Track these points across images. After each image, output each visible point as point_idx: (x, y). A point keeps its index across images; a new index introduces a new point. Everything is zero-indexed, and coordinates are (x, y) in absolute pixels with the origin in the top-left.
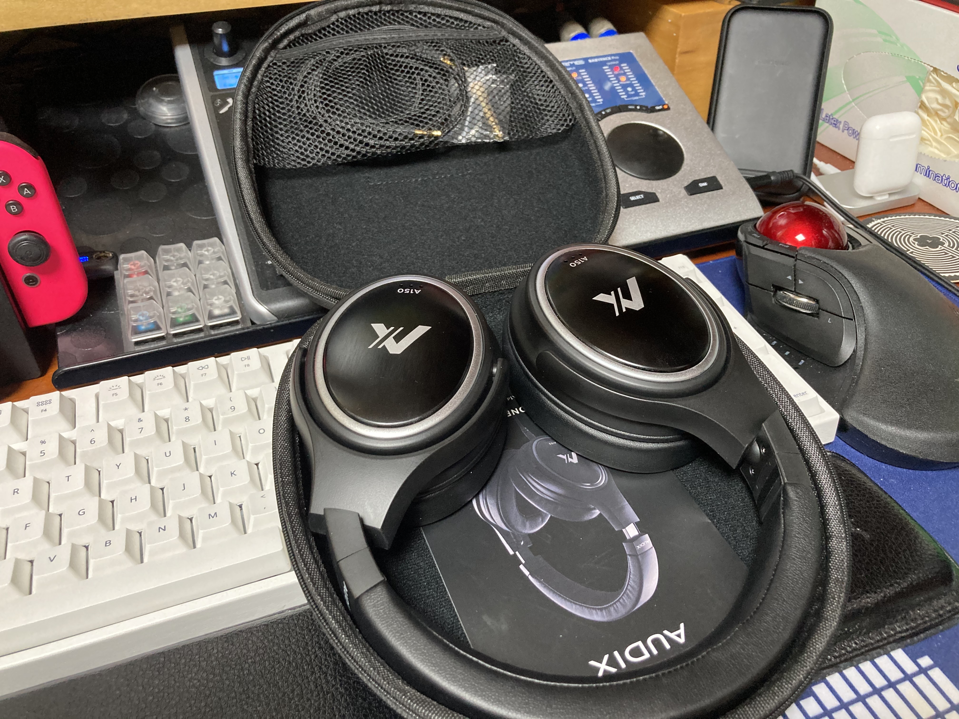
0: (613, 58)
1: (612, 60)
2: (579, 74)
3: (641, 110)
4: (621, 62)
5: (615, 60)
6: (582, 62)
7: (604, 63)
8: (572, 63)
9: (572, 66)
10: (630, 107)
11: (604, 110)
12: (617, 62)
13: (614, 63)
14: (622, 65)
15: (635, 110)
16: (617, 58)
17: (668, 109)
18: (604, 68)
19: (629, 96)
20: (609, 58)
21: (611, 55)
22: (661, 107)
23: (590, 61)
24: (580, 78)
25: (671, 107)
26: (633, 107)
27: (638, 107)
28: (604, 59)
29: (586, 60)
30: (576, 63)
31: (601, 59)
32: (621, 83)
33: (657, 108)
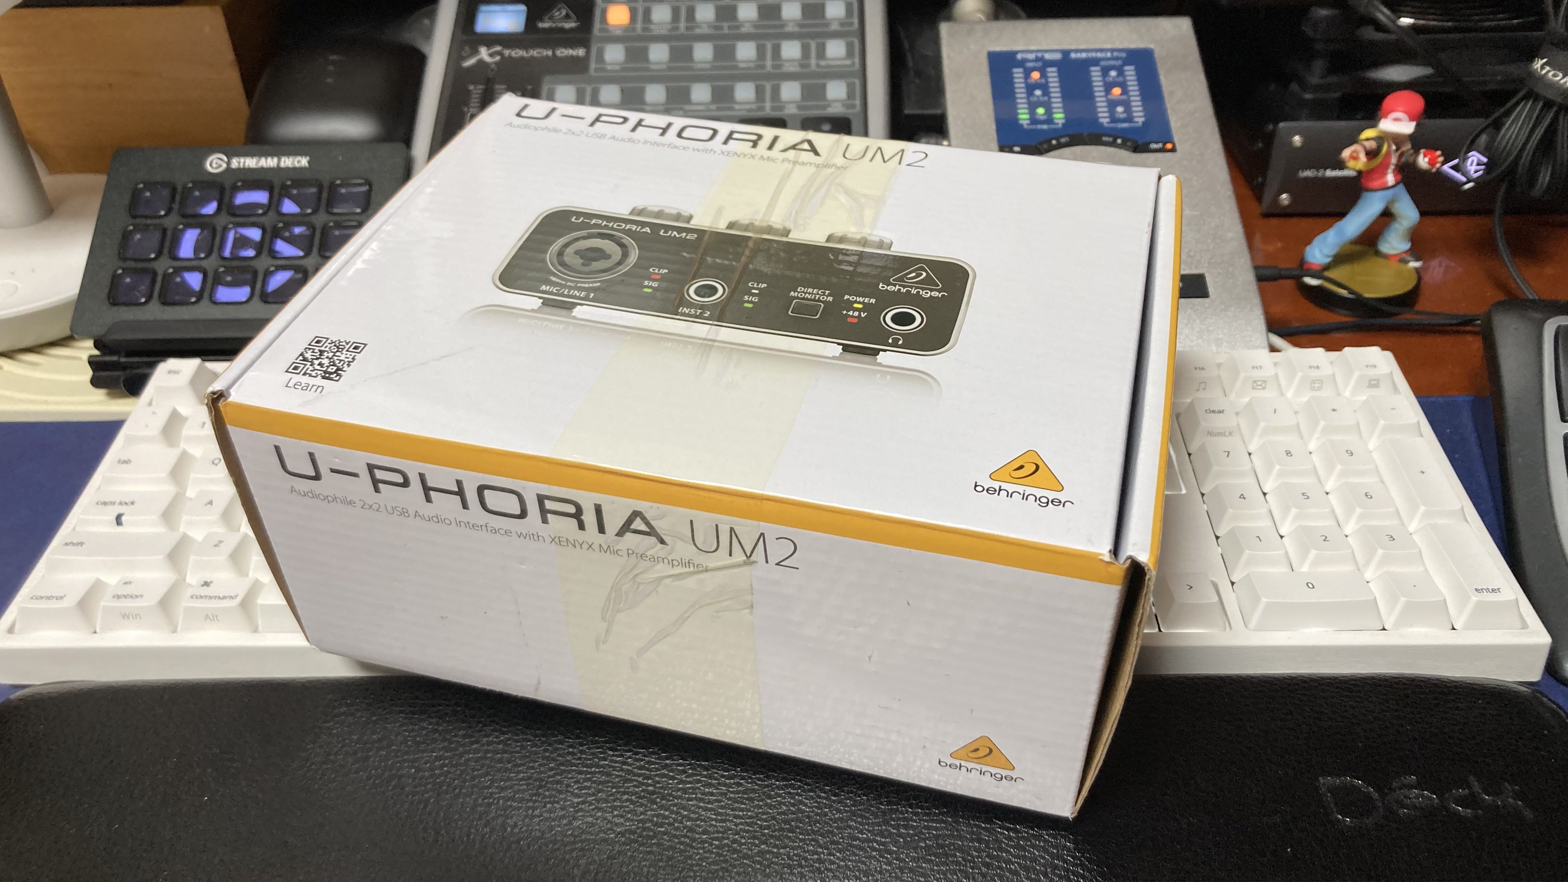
0: (1115, 54)
1: (1112, 59)
2: (1043, 75)
3: (1123, 146)
4: (1127, 62)
5: (1117, 59)
6: (1058, 56)
7: (1095, 62)
8: (1039, 55)
9: (1037, 60)
10: (1105, 139)
11: (1057, 139)
12: (1119, 63)
13: (1113, 63)
14: (1127, 68)
15: (1113, 144)
16: (1124, 55)
17: (1173, 150)
18: (1092, 69)
19: (1114, 119)
20: (1109, 55)
21: (1112, 50)
22: (1160, 145)
23: (1073, 55)
24: (1043, 81)
25: (1178, 147)
26: (1111, 139)
27: (1119, 141)
28: (1099, 55)
29: (1066, 53)
30: (1047, 56)
31: (1094, 55)
32: (1110, 97)
33: (1154, 146)
